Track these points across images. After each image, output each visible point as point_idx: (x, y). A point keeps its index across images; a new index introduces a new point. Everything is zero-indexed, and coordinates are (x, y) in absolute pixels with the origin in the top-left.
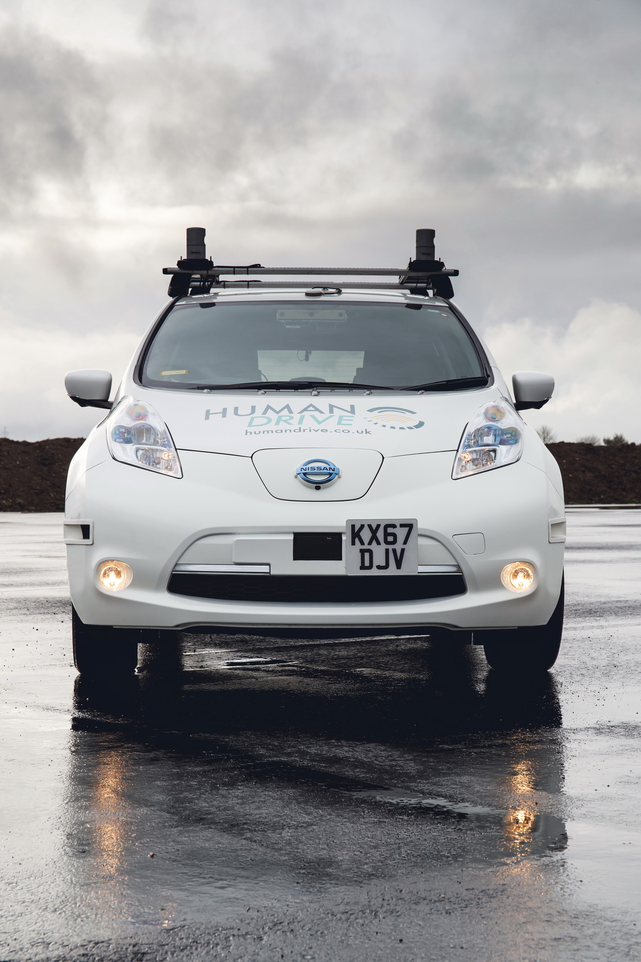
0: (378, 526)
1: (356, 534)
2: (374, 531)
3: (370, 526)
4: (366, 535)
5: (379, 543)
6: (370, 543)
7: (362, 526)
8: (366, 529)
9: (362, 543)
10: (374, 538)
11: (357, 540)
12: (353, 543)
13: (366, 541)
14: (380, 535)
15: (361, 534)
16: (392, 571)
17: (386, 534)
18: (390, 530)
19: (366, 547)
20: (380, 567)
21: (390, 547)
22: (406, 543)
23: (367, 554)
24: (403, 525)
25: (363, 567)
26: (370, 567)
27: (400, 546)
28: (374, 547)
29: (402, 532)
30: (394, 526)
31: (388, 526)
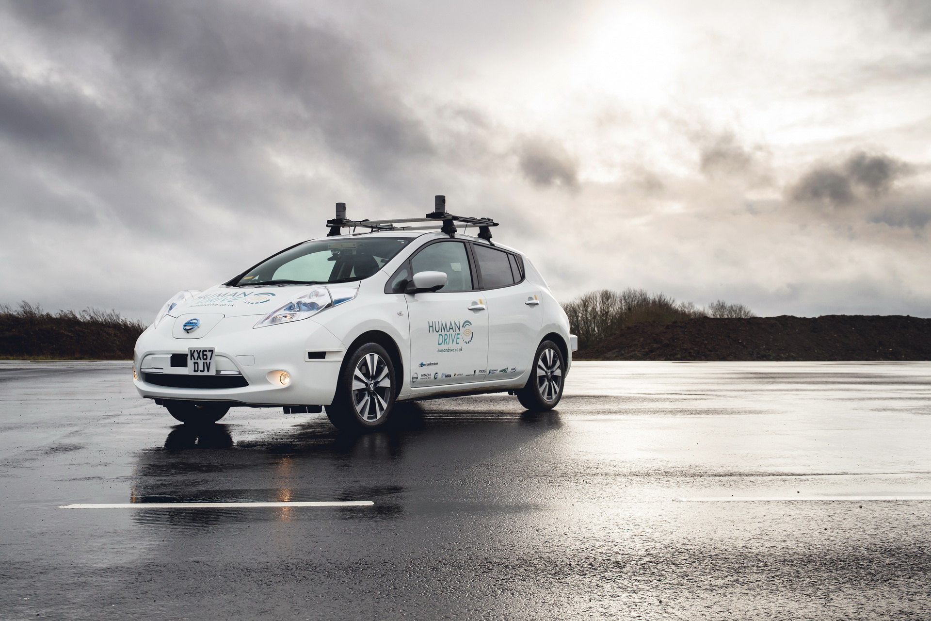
0: (200, 351)
1: (192, 355)
2: (199, 354)
3: (197, 351)
4: (196, 355)
5: (201, 359)
6: (197, 359)
7: (194, 351)
8: (196, 352)
9: (195, 359)
10: (199, 356)
11: (193, 357)
12: (191, 359)
13: (196, 358)
14: (201, 355)
15: (194, 355)
16: (206, 373)
17: (204, 355)
18: (205, 353)
19: (196, 361)
20: (201, 371)
21: (205, 361)
22: (210, 359)
23: (196, 365)
24: (209, 351)
25: (195, 371)
26: (197, 371)
27: (208, 361)
28: (199, 361)
29: (209, 354)
30: (206, 351)
31: (204, 351)
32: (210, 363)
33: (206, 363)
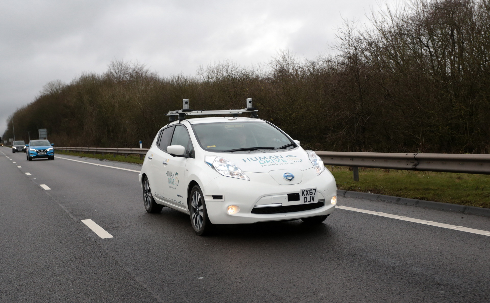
0: (308, 190)
1: (303, 193)
2: (307, 192)
4: (305, 193)
5: (308, 195)
6: (306, 195)
7: (304, 191)
8: (305, 191)
9: (304, 195)
10: (307, 193)
11: (303, 195)
14: (309, 193)
15: (304, 193)
16: (312, 202)
17: (310, 192)
18: (311, 191)
19: (305, 196)
20: (309, 201)
21: (311, 196)
22: (315, 194)
23: (306, 198)
24: (314, 190)
25: (305, 202)
26: (306, 202)
27: (313, 195)
28: (307, 196)
29: (313, 192)
30: (312, 190)
31: (310, 190)
32: (314, 196)
33: (312, 197)
